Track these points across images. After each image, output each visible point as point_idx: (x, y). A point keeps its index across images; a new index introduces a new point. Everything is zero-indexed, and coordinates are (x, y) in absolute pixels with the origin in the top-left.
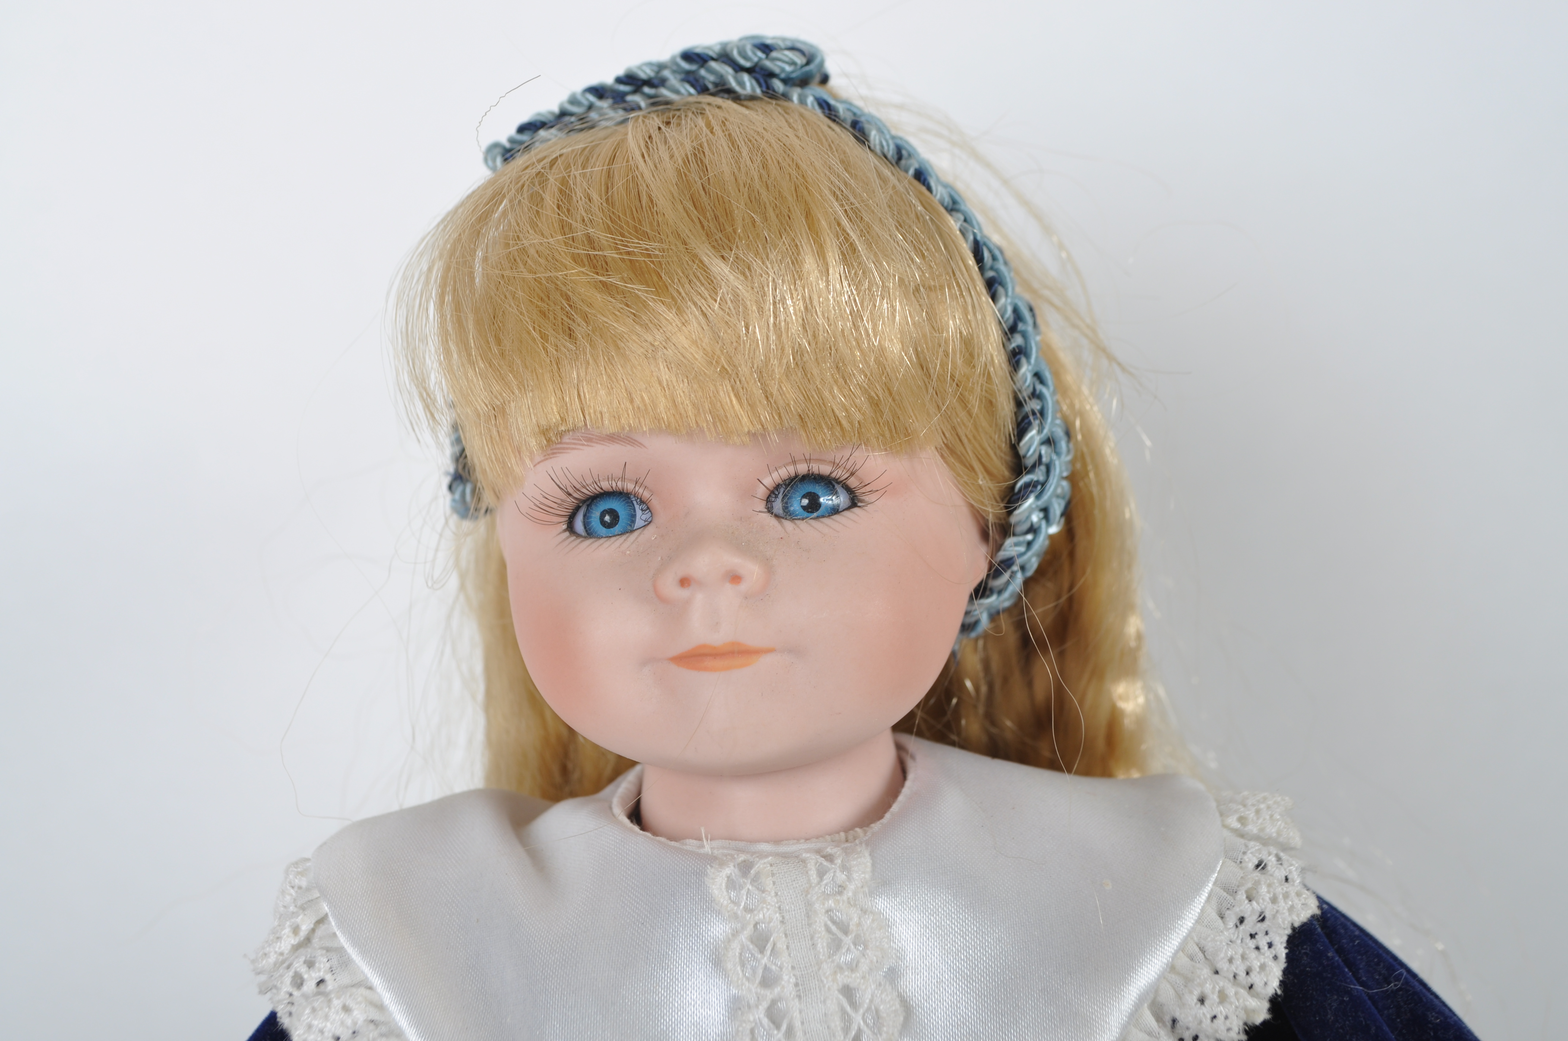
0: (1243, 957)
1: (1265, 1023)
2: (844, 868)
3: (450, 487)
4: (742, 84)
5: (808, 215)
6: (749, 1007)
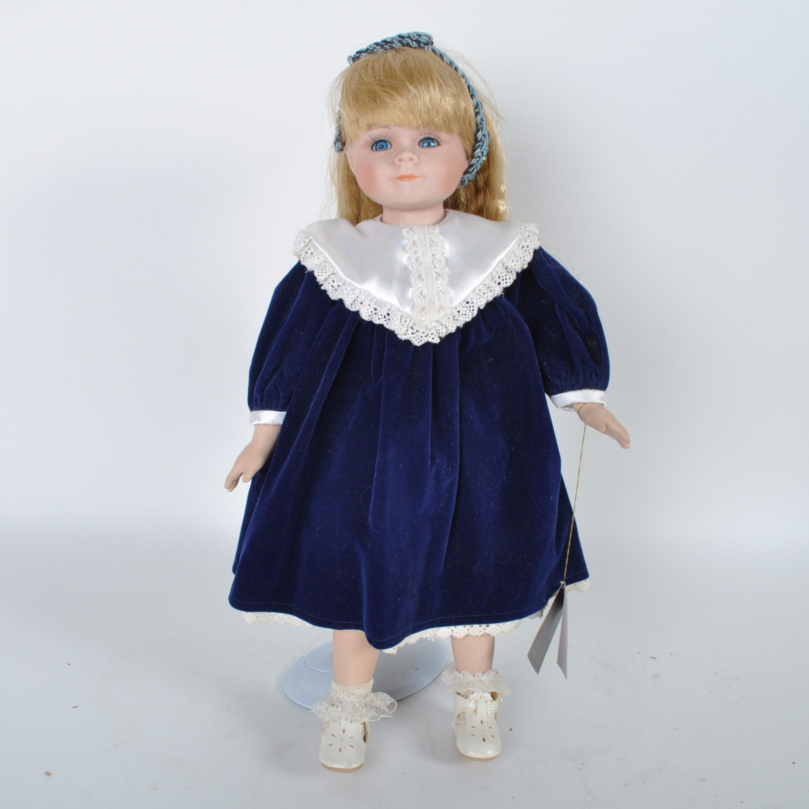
0: (523, 254)
1: (527, 268)
2: (433, 229)
3: (335, 143)
4: (413, 44)
5: (431, 76)
6: (411, 258)
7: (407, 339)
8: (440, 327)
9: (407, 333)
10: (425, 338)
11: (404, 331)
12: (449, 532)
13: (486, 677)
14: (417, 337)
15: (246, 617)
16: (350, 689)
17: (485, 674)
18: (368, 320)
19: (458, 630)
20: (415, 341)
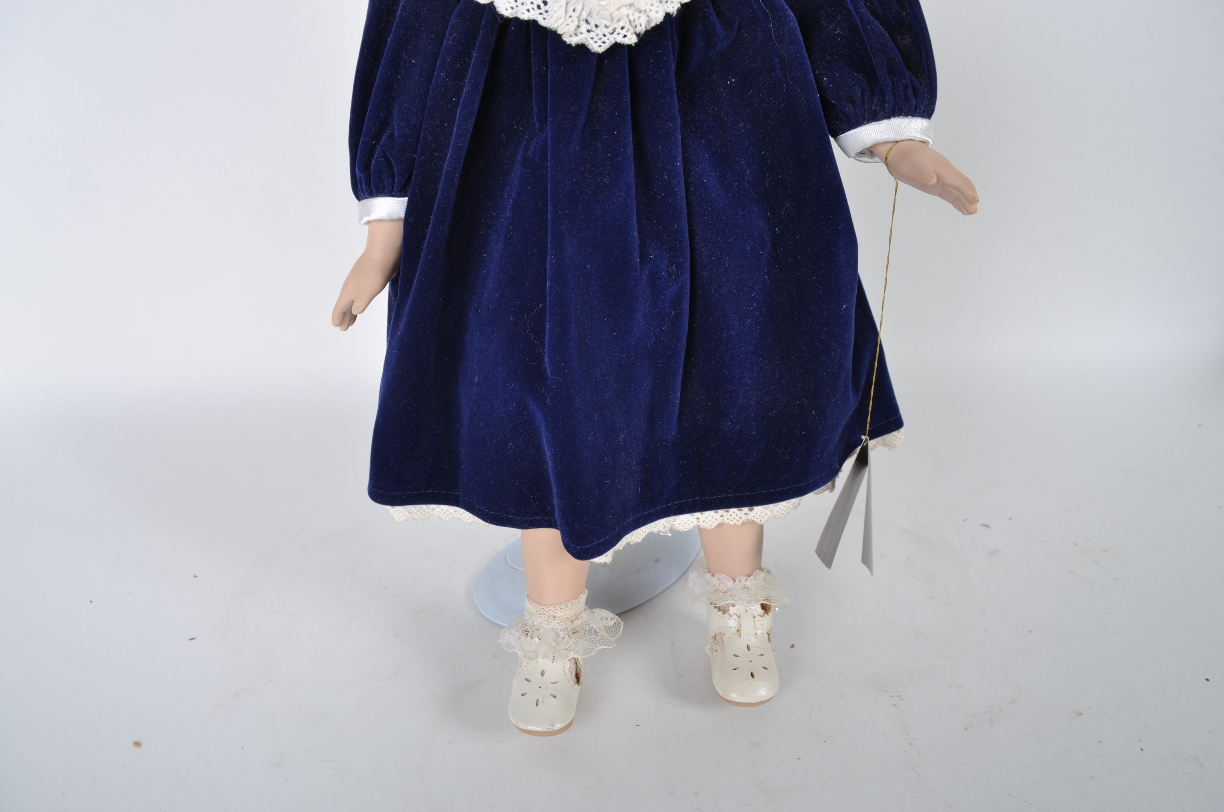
7: (580, 43)
8: (637, 15)
9: (579, 31)
10: (611, 36)
11: (573, 26)
12: (681, 370)
13: (753, 581)
14: (596, 36)
15: (393, 514)
16: (550, 610)
17: (750, 577)
18: (511, 17)
19: (707, 518)
20: (593, 44)
